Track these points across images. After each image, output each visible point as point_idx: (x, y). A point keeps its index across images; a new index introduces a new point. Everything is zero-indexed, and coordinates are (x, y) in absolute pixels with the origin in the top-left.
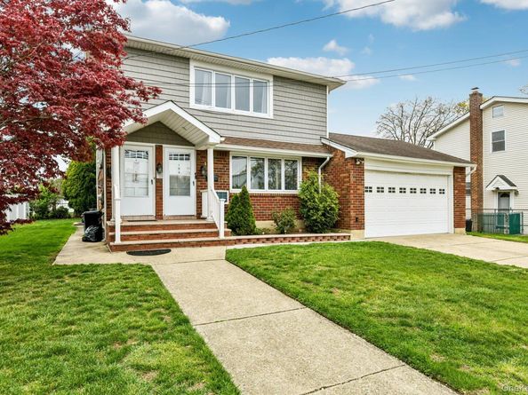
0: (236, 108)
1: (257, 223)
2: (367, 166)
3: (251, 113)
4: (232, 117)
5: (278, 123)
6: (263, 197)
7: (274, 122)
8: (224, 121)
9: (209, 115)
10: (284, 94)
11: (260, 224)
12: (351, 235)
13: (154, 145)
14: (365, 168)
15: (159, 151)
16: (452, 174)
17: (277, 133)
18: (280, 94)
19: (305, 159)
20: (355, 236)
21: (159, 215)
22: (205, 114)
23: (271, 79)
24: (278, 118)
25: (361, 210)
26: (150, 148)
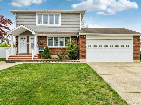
0: (49, 24)
1: (52, 56)
2: (87, 38)
3: (54, 25)
4: (48, 27)
5: (62, 27)
6: (57, 48)
7: (61, 27)
8: (46, 28)
9: (41, 27)
10: (65, 18)
11: (53, 56)
12: (80, 61)
13: (27, 36)
14: (86, 38)
15: (28, 37)
16: (132, 39)
17: (62, 30)
18: (63, 18)
19: (72, 37)
20: (82, 61)
21: (28, 53)
22: (40, 27)
23: (60, 14)
24: (62, 25)
25: (85, 53)
26: (26, 37)
